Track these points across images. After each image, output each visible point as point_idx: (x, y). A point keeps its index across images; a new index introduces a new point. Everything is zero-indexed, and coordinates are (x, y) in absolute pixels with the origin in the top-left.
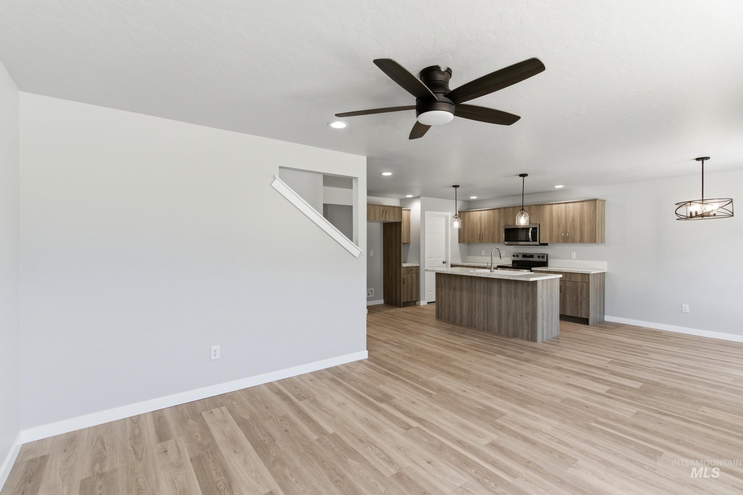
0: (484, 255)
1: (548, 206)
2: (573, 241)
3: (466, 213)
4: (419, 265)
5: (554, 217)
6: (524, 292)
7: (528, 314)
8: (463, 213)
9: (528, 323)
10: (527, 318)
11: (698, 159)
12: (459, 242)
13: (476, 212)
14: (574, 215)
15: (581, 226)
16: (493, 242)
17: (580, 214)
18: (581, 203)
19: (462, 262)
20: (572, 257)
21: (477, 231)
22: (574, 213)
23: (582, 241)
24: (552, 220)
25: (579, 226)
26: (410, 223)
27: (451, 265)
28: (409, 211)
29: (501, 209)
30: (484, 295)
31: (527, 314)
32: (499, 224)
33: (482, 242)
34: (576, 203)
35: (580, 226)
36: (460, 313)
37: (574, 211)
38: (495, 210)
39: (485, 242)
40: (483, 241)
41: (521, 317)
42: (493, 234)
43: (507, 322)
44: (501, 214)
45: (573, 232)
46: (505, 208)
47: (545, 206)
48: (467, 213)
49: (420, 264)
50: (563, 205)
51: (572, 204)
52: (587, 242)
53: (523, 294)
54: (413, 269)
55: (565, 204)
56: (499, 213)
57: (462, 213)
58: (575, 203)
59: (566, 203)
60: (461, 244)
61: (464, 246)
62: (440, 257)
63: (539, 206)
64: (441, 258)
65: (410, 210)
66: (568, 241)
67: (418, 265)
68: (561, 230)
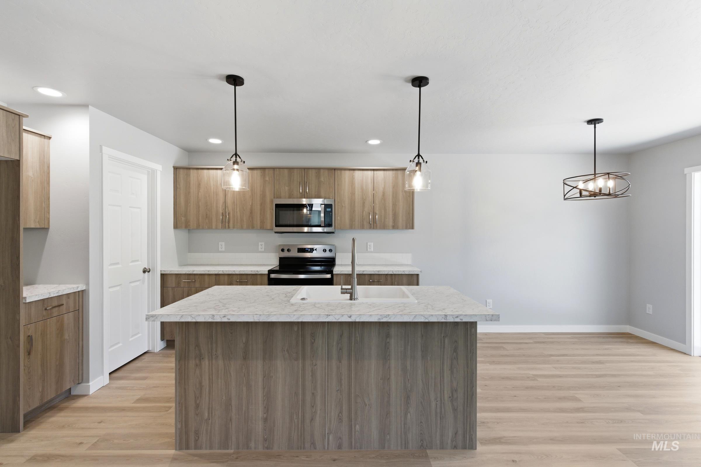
0: (223, 249)
1: (347, 172)
2: (384, 227)
3: (192, 171)
4: (84, 288)
5: (356, 190)
6: (447, 341)
7: (456, 391)
8: (185, 171)
9: (455, 410)
10: (452, 399)
11: (590, 122)
12: (176, 227)
13: (215, 171)
14: (384, 188)
15: (395, 205)
16: (251, 227)
17: (394, 187)
18: (394, 172)
19: (181, 265)
20: (368, 250)
21: (217, 207)
22: (385, 186)
23: (395, 227)
24: (353, 194)
25: (391, 205)
26: (49, 173)
27: (161, 274)
28: (46, 140)
29: (267, 171)
30: (340, 362)
31: (454, 391)
32: (263, 196)
33: (229, 227)
34: (388, 172)
35: (393, 205)
36: (265, 420)
37: (385, 182)
38: (255, 172)
39: (234, 228)
40: (231, 225)
41: (439, 399)
42: (251, 213)
43: (403, 419)
44: (267, 179)
45: (383, 212)
46: (274, 169)
47: (343, 172)
48: (195, 171)
49: (88, 284)
50: (370, 172)
51: (382, 172)
52: (403, 229)
53: (444, 347)
54: (64, 302)
55: (373, 172)
56: (263, 176)
57: (181, 171)
58: (386, 172)
59: (374, 170)
60: (178, 231)
61: (183, 234)
62: (138, 261)
63: (334, 171)
64: (139, 263)
65: (50, 138)
66: (376, 226)
67: (81, 287)
68: (366, 209)
